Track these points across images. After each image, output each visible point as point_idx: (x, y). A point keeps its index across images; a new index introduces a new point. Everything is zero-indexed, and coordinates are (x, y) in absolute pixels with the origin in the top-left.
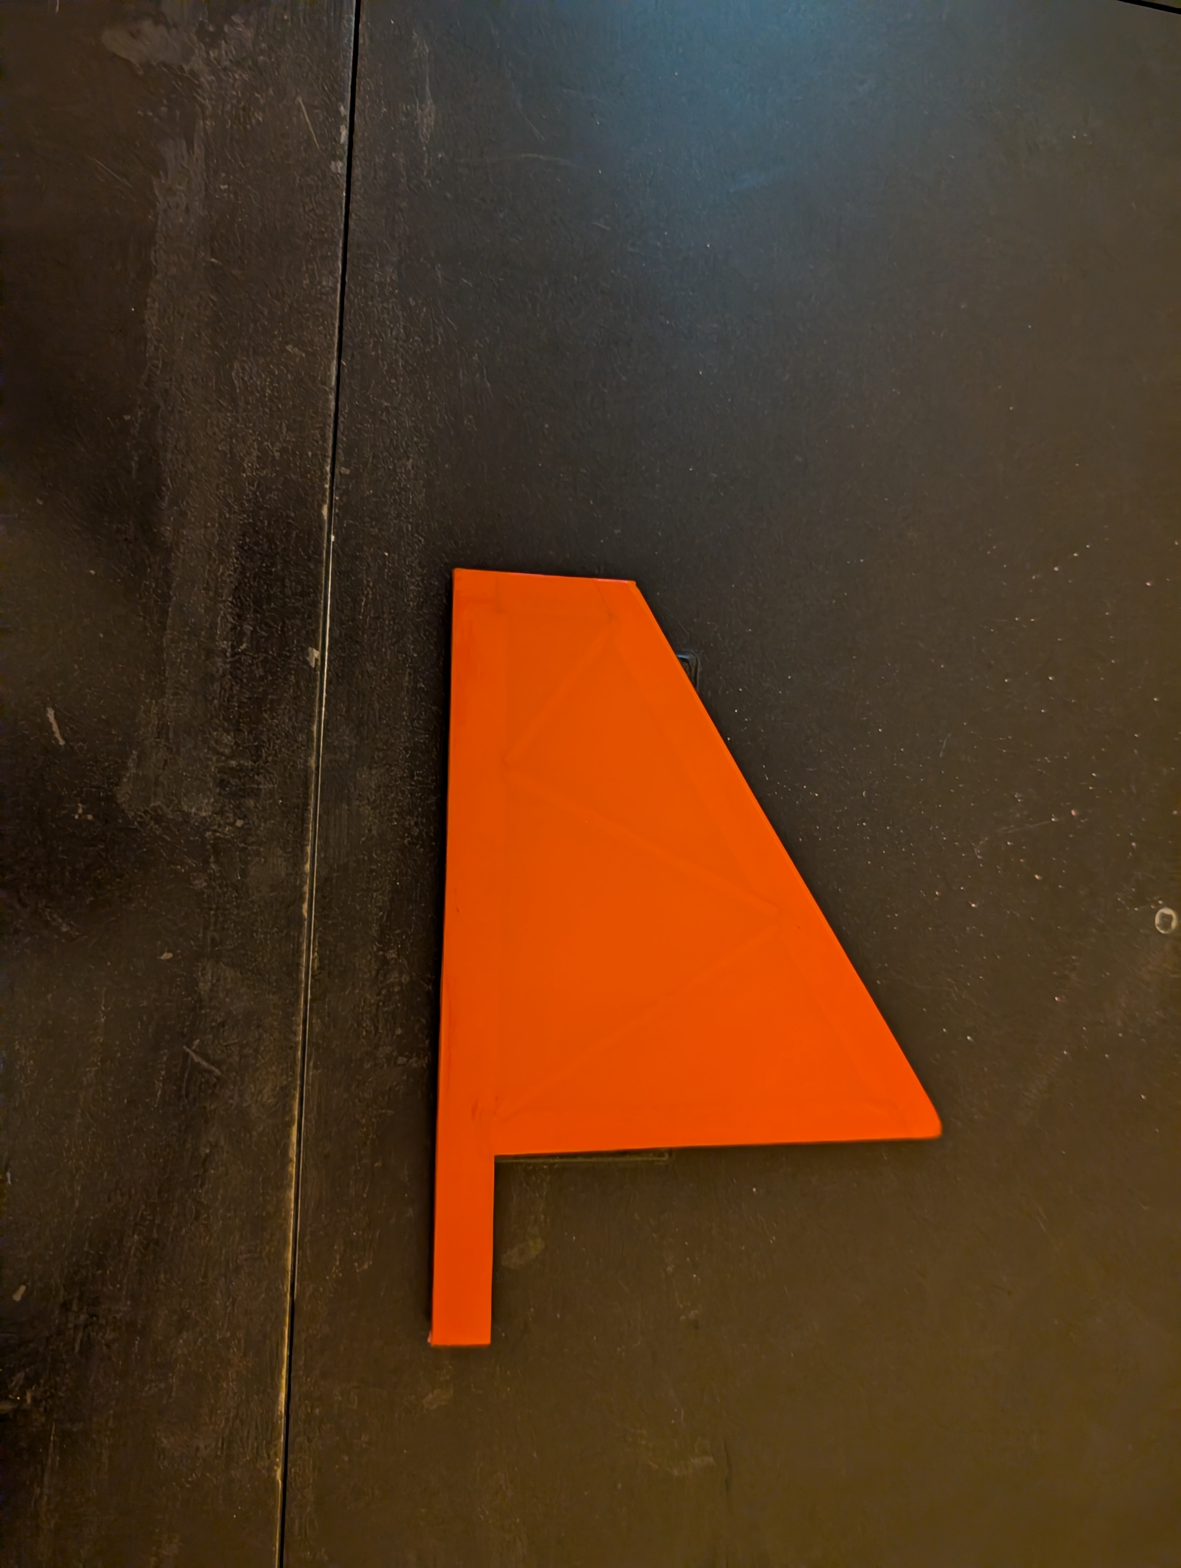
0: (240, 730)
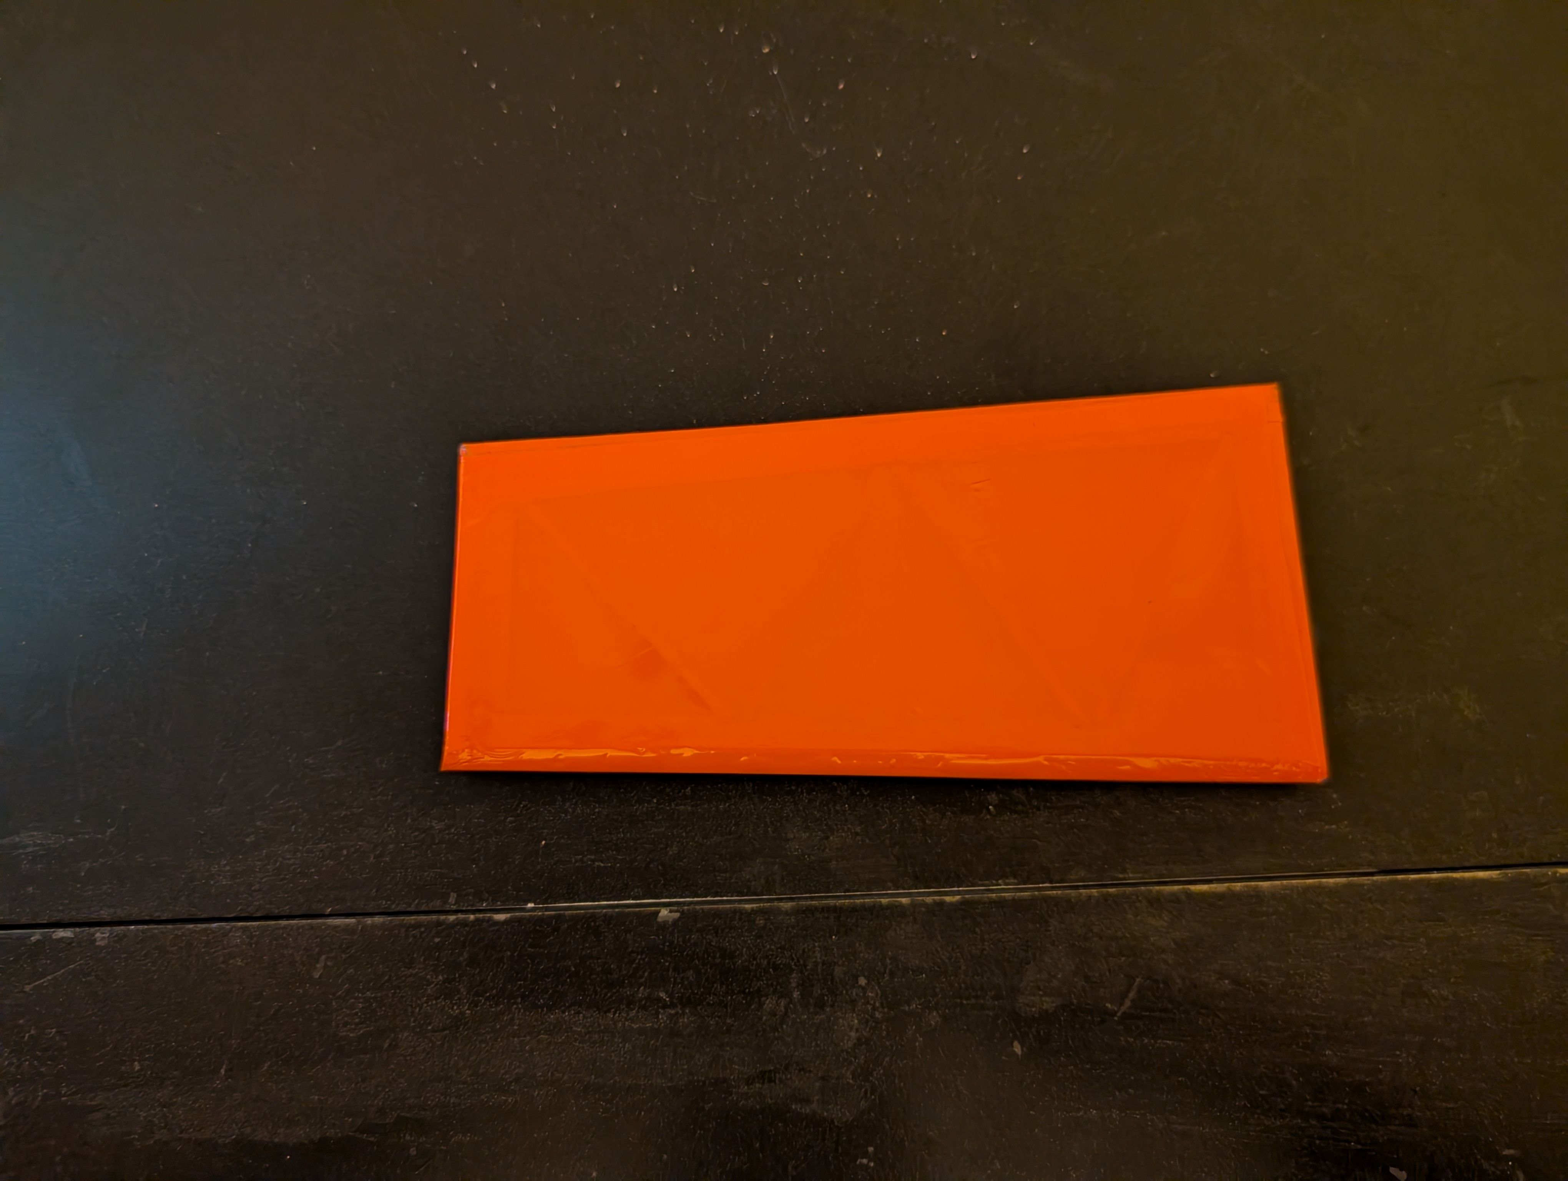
0: (759, 991)
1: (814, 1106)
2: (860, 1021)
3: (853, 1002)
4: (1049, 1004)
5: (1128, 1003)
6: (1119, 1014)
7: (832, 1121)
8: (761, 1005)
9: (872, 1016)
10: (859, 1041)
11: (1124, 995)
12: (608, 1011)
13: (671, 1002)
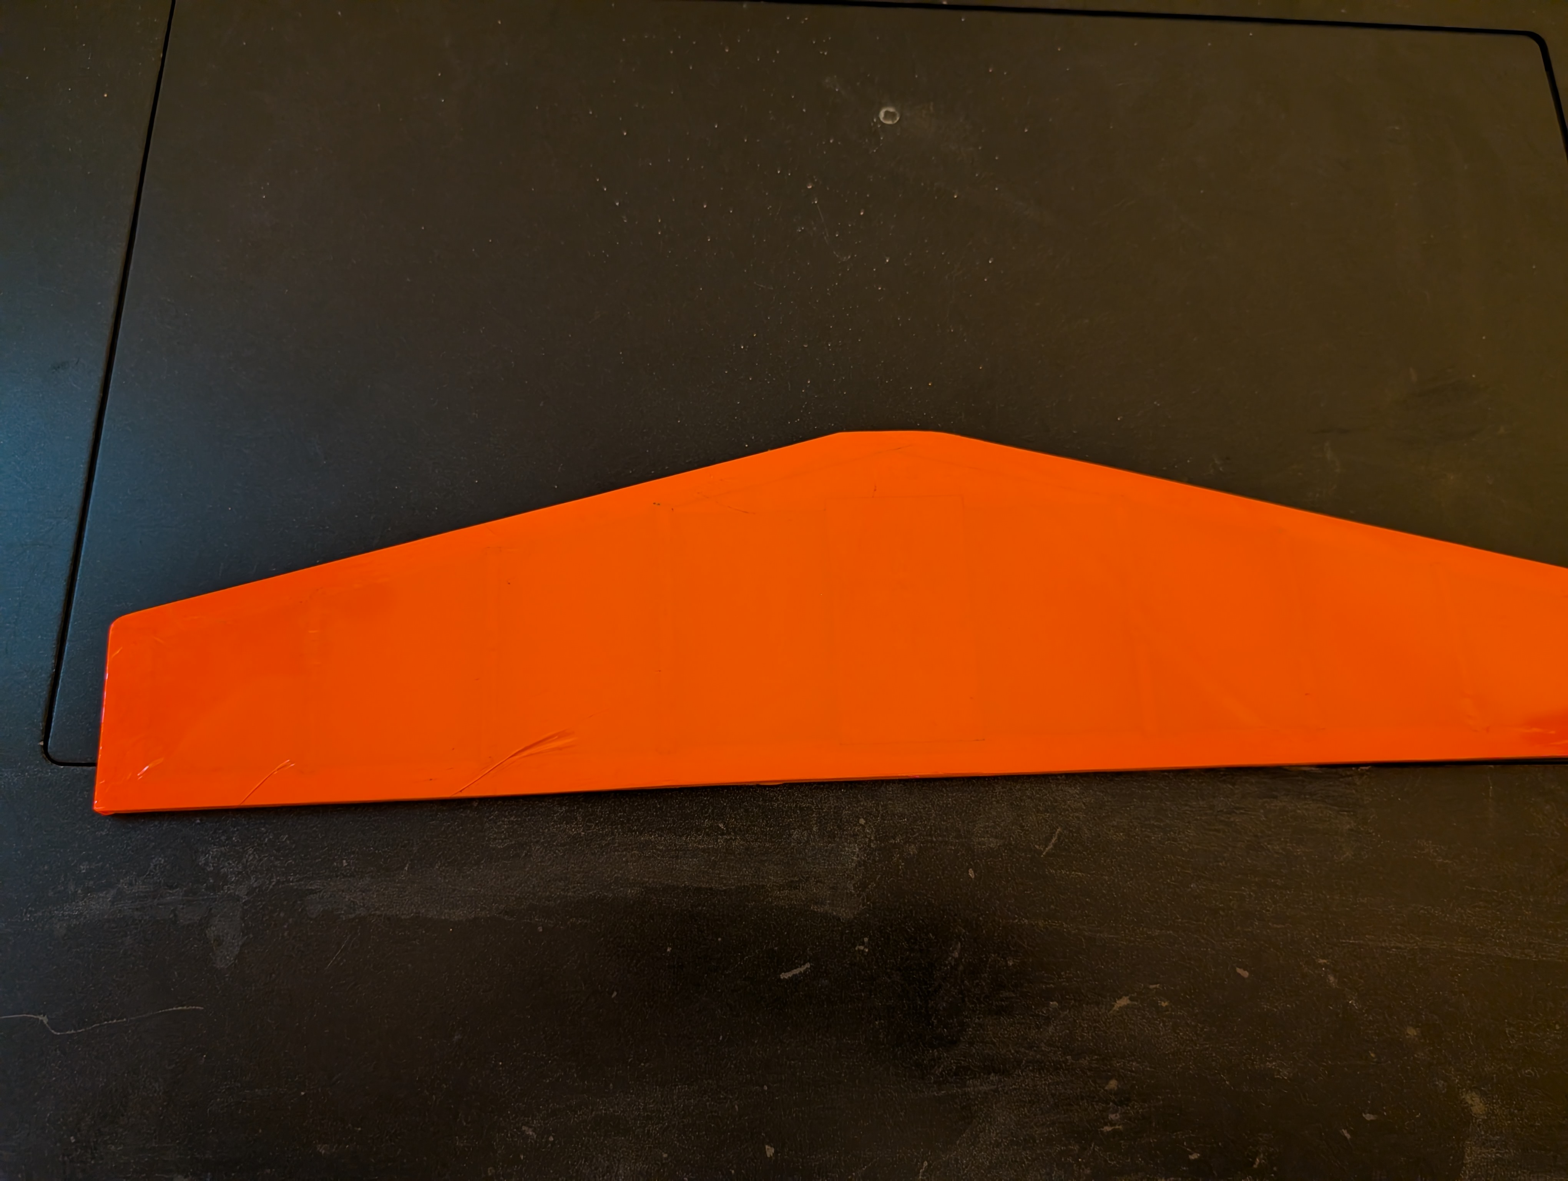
1: (827, 907)
2: (860, 849)
3: (855, 835)
4: (994, 843)
5: (1050, 846)
6: (1044, 853)
7: (839, 919)
8: (790, 835)
9: (869, 846)
10: (859, 864)
11: (1048, 840)
12: (683, 835)
13: (727, 830)
